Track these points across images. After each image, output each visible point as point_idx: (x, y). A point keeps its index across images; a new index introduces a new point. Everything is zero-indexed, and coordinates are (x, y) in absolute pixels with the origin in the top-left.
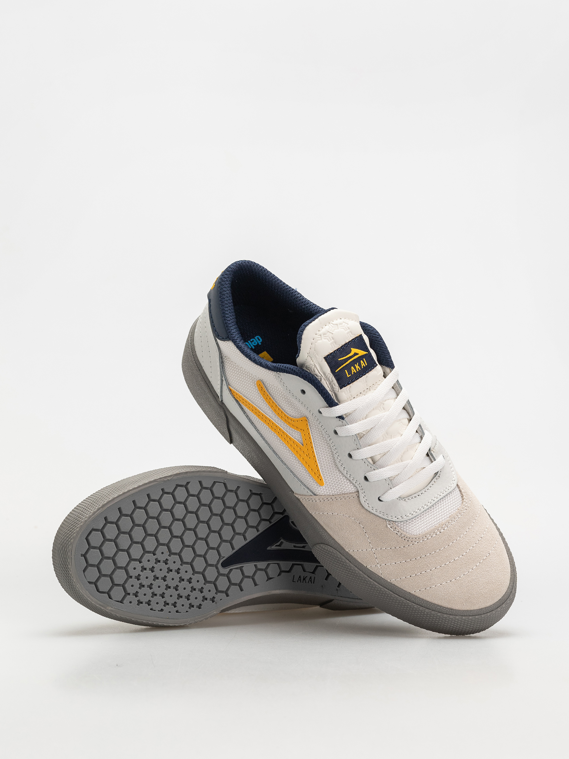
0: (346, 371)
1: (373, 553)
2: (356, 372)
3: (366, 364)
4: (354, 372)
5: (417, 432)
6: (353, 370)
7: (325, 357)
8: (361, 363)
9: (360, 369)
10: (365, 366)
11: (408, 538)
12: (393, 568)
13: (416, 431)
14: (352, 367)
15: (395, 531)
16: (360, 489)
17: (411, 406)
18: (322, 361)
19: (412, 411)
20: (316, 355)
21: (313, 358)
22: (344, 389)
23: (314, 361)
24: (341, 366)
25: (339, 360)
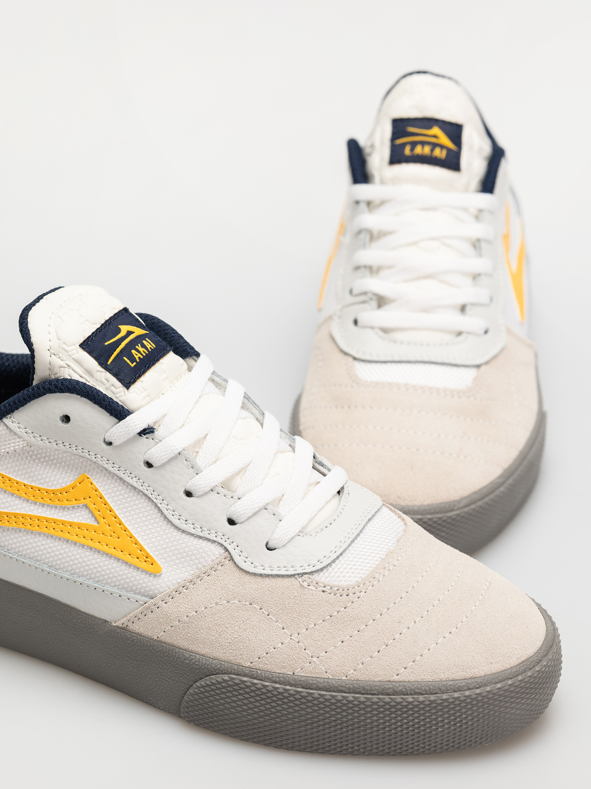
0: (125, 358)
1: (296, 643)
2: (141, 357)
3: (154, 346)
4: (139, 358)
6: (137, 355)
7: (81, 344)
8: (145, 344)
9: (147, 353)
10: (153, 348)
11: (346, 589)
12: (343, 651)
14: (134, 351)
15: (318, 589)
16: (228, 543)
17: (253, 401)
18: (78, 353)
19: (258, 410)
20: (64, 346)
21: (60, 354)
22: (133, 387)
23: (64, 358)
24: (113, 354)
25: (106, 344)
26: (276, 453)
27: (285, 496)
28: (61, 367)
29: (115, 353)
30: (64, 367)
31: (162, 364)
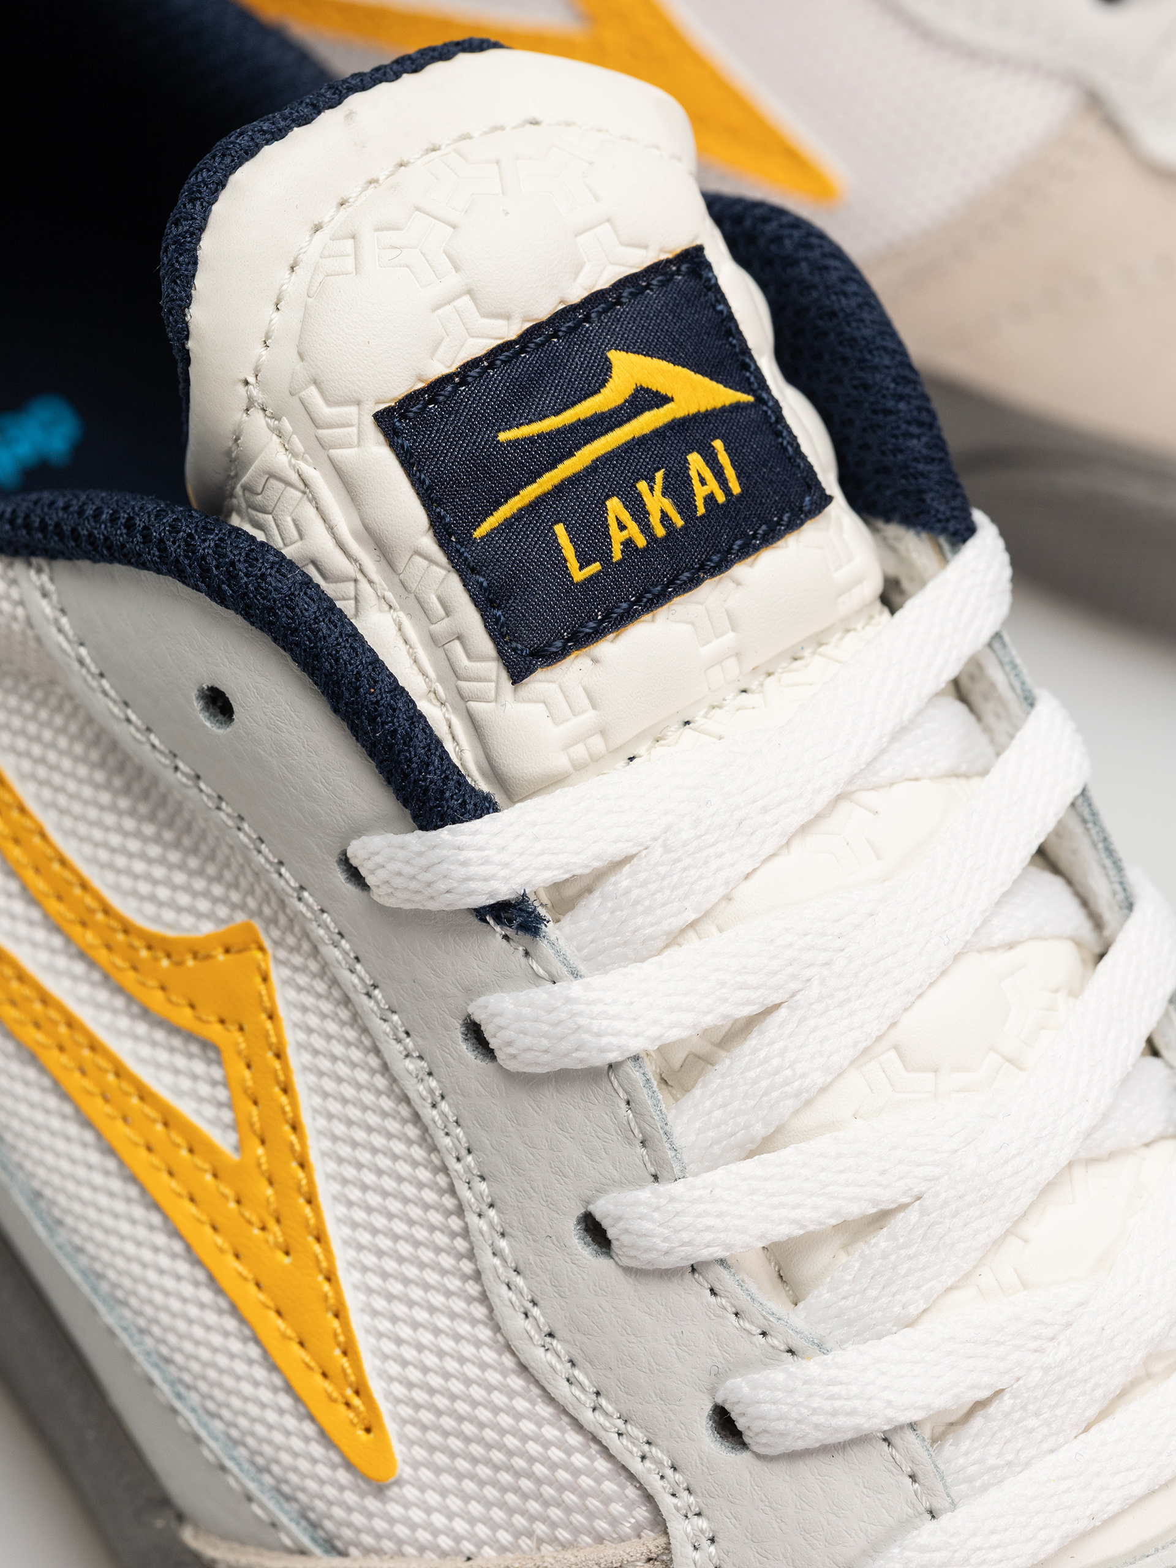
0: (560, 529)
2: (641, 542)
3: (736, 489)
4: (628, 543)
5: (1153, 1050)
6: (622, 527)
7: (389, 411)
8: (693, 473)
9: (679, 522)
10: (721, 498)
13: (1143, 1045)
14: (615, 506)
16: (677, 1509)
17: (1105, 840)
18: (359, 445)
19: (1111, 883)
20: (312, 394)
21: (284, 418)
22: (542, 681)
23: (298, 445)
24: (517, 493)
25: (503, 437)
26: (1070, 1165)
27: (1007, 1401)
28: (272, 475)
29: (529, 493)
30: (288, 484)
31: (738, 584)
